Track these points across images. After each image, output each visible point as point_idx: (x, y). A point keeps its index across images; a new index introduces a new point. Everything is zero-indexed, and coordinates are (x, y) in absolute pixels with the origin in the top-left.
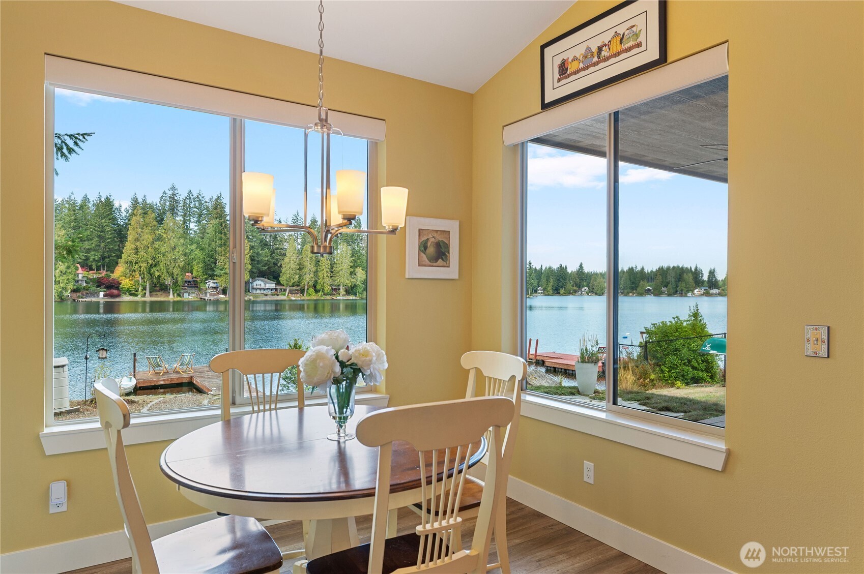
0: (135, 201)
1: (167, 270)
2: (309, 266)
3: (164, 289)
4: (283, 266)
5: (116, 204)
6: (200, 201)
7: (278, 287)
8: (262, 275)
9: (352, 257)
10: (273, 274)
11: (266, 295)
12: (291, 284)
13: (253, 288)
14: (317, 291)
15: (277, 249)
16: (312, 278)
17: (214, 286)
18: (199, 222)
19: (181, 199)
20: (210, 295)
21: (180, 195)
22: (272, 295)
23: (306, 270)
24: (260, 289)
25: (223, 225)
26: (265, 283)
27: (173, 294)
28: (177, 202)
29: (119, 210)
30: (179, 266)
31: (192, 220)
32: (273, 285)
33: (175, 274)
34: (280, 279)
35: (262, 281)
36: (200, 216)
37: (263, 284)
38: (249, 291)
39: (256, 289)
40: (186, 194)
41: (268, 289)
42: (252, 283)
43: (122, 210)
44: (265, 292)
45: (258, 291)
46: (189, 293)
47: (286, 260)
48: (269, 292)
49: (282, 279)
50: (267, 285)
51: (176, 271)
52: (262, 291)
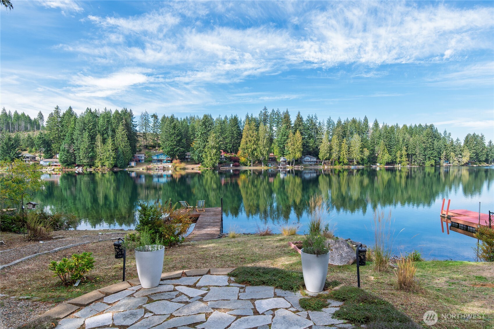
0: (247, 117)
1: (261, 152)
2: (335, 148)
3: (260, 162)
4: (321, 148)
5: (239, 119)
6: (278, 115)
7: (318, 161)
8: (309, 154)
9: (362, 142)
10: (315, 153)
11: (311, 165)
12: (325, 159)
13: (304, 161)
14: (340, 163)
15: (318, 139)
16: (337, 155)
17: (284, 160)
18: (277, 126)
19: (269, 114)
20: (282, 165)
21: (268, 112)
22: (315, 165)
23: (334, 150)
24: (308, 162)
25: (289, 127)
26: (311, 158)
27: (264, 165)
28: (267, 116)
29: (240, 122)
30: (266, 150)
31: (274, 125)
32: (315, 160)
33: (264, 154)
34: (319, 156)
35: (309, 157)
36: (278, 123)
37: (309, 159)
38: (302, 163)
39: (306, 162)
40: (271, 111)
41: (312, 161)
42: (304, 158)
43: (242, 122)
44: (311, 163)
45: (307, 163)
46: (271, 164)
47: (322, 145)
48: (313, 163)
49: (320, 156)
50: (312, 159)
51: (265, 153)
52: (309, 163)
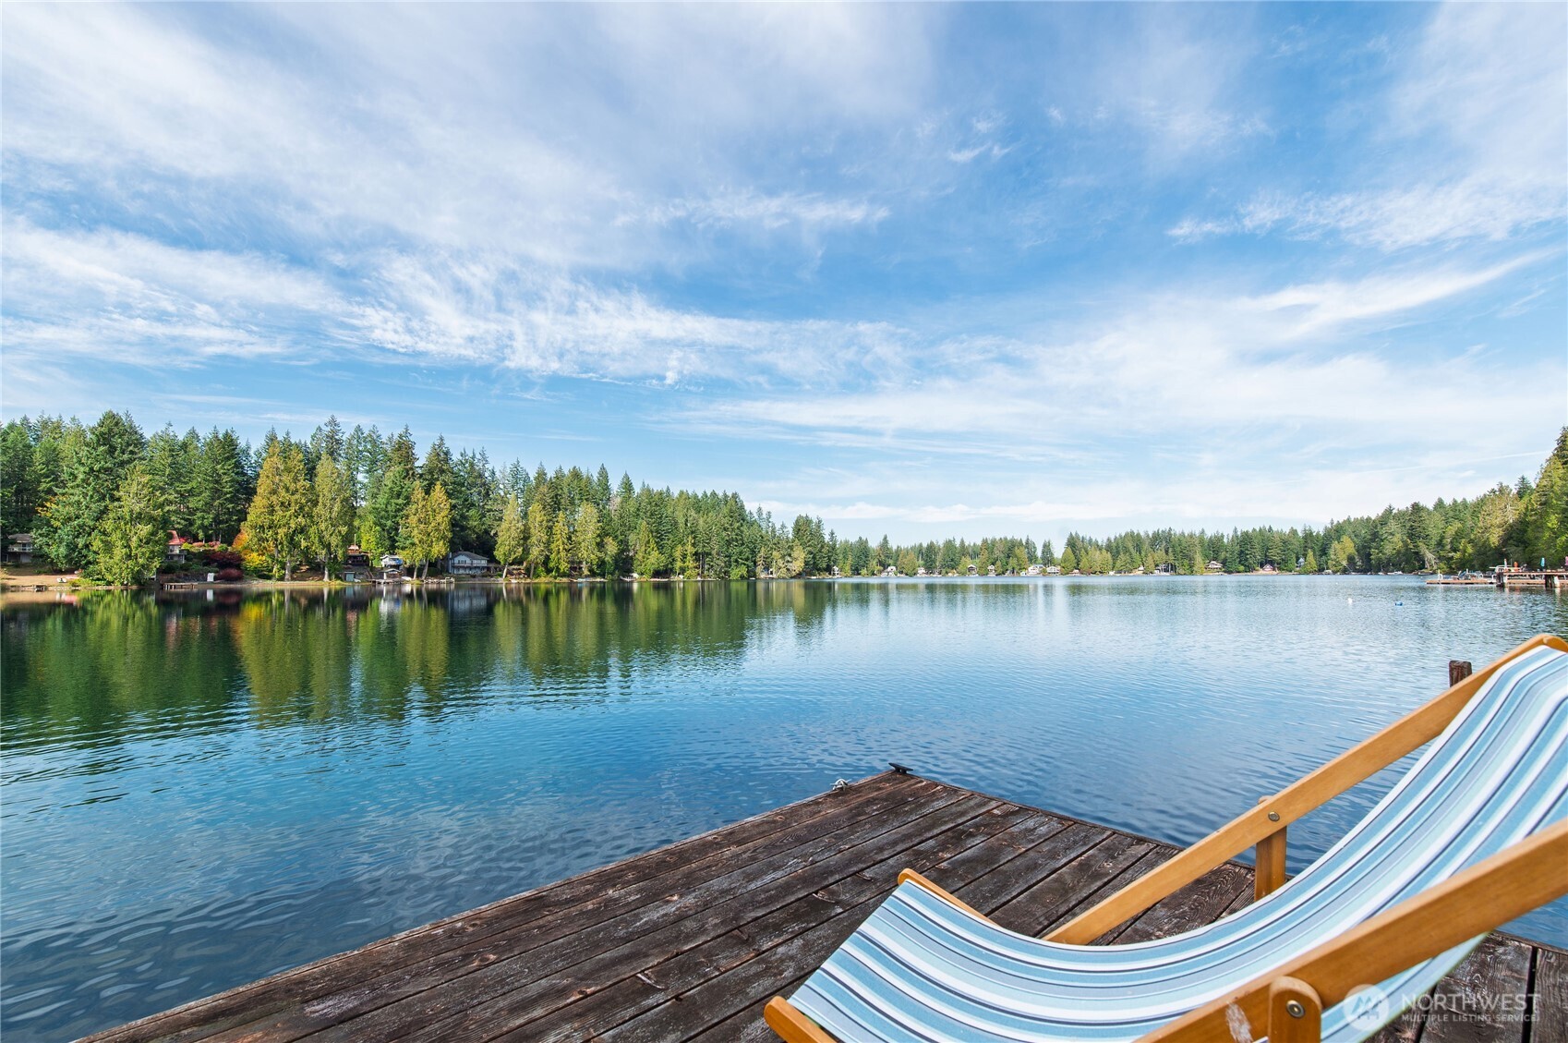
0: (272, 439)
1: (321, 539)
2: (538, 535)
3: (316, 569)
4: (499, 534)
5: (242, 443)
6: (374, 442)
7: (492, 565)
8: (468, 547)
9: (599, 521)
10: (484, 546)
11: (474, 577)
12: (511, 560)
13: (454, 567)
14: (549, 571)
15: (489, 511)
16: (541, 551)
17: (393, 563)
18: (370, 471)
19: (344, 438)
20: (388, 577)
21: (343, 433)
22: (483, 576)
23: (534, 539)
24: (465, 568)
25: (411, 472)
26: (472, 559)
27: (330, 576)
28: (338, 442)
29: (246, 452)
30: (340, 532)
31: (361, 469)
32: (484, 563)
33: (334, 544)
34: (495, 553)
35: (467, 556)
36: (374, 462)
37: (468, 561)
38: (447, 571)
39: (458, 568)
40: (352, 432)
41: (476, 567)
42: (453, 558)
43: (252, 453)
44: (472, 572)
45: (461, 571)
46: (355, 574)
47: (504, 525)
48: (479, 572)
49: (499, 553)
50: (475, 561)
51: (334, 541)
52: (468, 571)
